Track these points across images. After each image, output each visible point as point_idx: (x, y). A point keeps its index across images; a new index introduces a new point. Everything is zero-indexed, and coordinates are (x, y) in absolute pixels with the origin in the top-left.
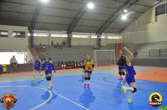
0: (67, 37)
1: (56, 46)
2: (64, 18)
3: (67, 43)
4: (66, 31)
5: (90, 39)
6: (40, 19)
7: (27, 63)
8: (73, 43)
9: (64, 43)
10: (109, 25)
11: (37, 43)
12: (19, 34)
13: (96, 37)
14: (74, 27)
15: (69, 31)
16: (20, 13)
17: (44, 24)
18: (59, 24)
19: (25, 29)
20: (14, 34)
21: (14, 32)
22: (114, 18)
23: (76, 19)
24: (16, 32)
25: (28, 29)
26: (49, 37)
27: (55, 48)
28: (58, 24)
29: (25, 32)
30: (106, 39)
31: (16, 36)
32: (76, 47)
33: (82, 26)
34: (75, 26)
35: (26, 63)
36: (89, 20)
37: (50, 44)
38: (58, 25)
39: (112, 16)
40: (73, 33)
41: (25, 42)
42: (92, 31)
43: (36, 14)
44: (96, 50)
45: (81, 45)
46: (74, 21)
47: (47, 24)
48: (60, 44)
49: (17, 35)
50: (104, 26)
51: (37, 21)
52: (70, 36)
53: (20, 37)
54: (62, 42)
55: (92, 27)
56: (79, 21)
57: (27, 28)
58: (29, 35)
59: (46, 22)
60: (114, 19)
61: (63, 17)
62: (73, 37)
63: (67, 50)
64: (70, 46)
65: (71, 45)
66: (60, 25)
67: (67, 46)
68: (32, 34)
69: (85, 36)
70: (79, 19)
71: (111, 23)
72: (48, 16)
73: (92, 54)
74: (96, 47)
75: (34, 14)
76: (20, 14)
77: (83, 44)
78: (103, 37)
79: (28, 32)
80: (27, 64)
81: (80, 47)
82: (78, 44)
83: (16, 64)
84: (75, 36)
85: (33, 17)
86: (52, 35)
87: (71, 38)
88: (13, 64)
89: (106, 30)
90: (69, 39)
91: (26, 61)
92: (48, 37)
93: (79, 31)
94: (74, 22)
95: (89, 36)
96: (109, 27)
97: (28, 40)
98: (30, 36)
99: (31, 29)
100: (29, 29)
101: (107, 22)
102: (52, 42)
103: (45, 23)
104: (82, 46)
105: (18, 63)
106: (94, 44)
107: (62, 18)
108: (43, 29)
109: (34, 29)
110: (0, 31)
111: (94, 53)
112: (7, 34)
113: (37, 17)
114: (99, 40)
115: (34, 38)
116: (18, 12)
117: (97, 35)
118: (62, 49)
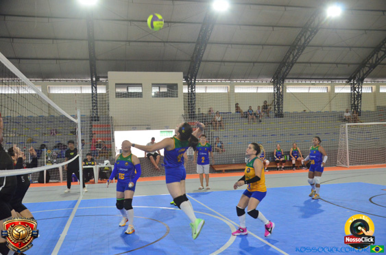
0: (272, 91)
1: (246, 115)
2: (265, 47)
3: (274, 107)
4: (269, 77)
5: (332, 96)
6: (211, 52)
8: (287, 108)
9: (265, 107)
10: (383, 57)
11: (202, 108)
12: (164, 90)
13: (347, 90)
14: (292, 66)
15: (279, 77)
16: (167, 42)
17: (219, 63)
18: (254, 62)
19: (177, 77)
20: (155, 90)
21: (154, 85)
23: (295, 47)
24: (159, 85)
25: (184, 77)
26: (231, 93)
27: (245, 120)
28: (251, 62)
29: (176, 85)
30: (376, 94)
31: (159, 95)
32: (295, 115)
33: (310, 63)
34: (293, 63)
36: (328, 46)
37: (233, 110)
38: (252, 64)
40: (287, 81)
41: (176, 109)
42: (338, 75)
43: (201, 42)
44: (347, 124)
45: (307, 111)
46: (291, 53)
47: (226, 64)
48: (255, 109)
49: (161, 91)
50: (370, 61)
51: (204, 58)
52: (281, 90)
53: (167, 97)
54: (262, 104)
55: (337, 64)
56: (303, 50)
57: (181, 74)
58: (185, 90)
59: (224, 59)
61: (265, 45)
62: (288, 91)
63: (272, 124)
64: (280, 115)
65: (284, 111)
66: (256, 64)
67: (272, 114)
68: (192, 89)
69: (318, 89)
70: (303, 48)
72: (229, 44)
73: (336, 133)
74: (348, 115)
75: (198, 43)
76: (167, 44)
77: (314, 108)
78: (366, 89)
79: (184, 84)
81: (305, 116)
82: (300, 110)
83: (158, 156)
84: (292, 89)
85: (196, 48)
86: (238, 90)
87: (282, 96)
88: (151, 157)
89: (374, 72)
90: (279, 97)
92: (228, 94)
93: (301, 77)
94: (291, 56)
95: (329, 87)
98: (188, 94)
99: (190, 79)
100: (186, 78)
101: (377, 49)
102: (237, 104)
103: (222, 61)
104: (310, 112)
106: (343, 107)
108: (216, 76)
109: (197, 76)
110: (128, 85)
111: (341, 130)
112: (141, 91)
113: (205, 49)
114: (356, 98)
115: (196, 97)
116: (164, 42)
117: (351, 84)
118: (260, 121)
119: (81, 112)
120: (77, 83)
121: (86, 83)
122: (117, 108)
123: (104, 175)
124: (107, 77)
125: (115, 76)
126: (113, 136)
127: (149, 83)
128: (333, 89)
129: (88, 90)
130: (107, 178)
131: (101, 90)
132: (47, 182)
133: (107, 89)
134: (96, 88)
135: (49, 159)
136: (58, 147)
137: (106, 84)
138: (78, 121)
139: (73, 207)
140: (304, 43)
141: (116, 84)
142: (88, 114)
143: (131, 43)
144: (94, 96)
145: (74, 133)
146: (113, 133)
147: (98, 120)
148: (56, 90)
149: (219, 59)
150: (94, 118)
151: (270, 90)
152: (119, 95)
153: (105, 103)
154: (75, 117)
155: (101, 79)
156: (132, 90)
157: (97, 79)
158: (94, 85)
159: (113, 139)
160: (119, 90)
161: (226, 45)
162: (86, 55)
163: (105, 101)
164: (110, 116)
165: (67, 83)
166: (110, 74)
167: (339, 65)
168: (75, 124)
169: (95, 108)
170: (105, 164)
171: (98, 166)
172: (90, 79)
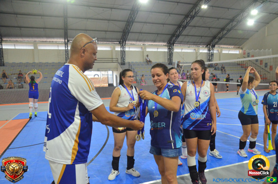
22: (234, 23)
39: (232, 20)
60: (235, 26)
71: (229, 31)
107: (162, 25)
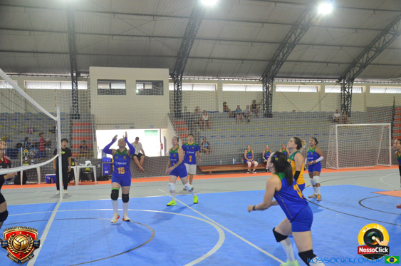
0: (261, 90)
1: (234, 115)
2: (254, 44)
3: (263, 107)
4: (258, 76)
5: (322, 96)
6: (199, 49)
7: (165, 154)
8: (277, 107)
9: (254, 106)
10: (373, 57)
11: (188, 107)
12: (149, 87)
13: (337, 90)
14: (281, 65)
15: (268, 76)
16: (153, 37)
17: (207, 60)
18: (242, 60)
19: (162, 74)
20: (140, 87)
21: (139, 82)
23: (285, 45)
24: (144, 82)
25: (170, 74)
26: (219, 92)
27: (233, 120)
29: (162, 82)
30: (366, 95)
31: (143, 92)
32: (284, 115)
33: (300, 61)
34: (282, 62)
35: (163, 155)
36: (319, 45)
37: (221, 110)
38: (241, 61)
40: (276, 80)
41: (162, 104)
42: (328, 74)
43: (189, 37)
44: (337, 125)
45: (297, 111)
46: (281, 51)
47: (214, 60)
48: (243, 109)
49: (146, 88)
50: (361, 61)
51: (191, 55)
52: (270, 89)
53: (152, 94)
55: (327, 63)
56: (293, 48)
57: (166, 71)
58: (171, 87)
59: (212, 56)
61: (254, 42)
62: (277, 90)
63: (261, 123)
64: (269, 115)
65: (273, 111)
66: (244, 62)
67: (261, 114)
68: (178, 86)
69: (308, 88)
70: (293, 45)
72: (217, 40)
73: (326, 134)
74: (338, 115)
75: (185, 38)
76: (153, 39)
77: (303, 108)
78: (356, 90)
79: (170, 81)
80: (165, 157)
81: (295, 116)
82: (289, 109)
83: (142, 157)
84: (282, 88)
85: (182, 45)
86: (226, 88)
87: (271, 95)
88: (135, 157)
89: (364, 72)
90: (268, 96)
91: (163, 151)
92: (216, 92)
93: (291, 76)
94: (281, 54)
95: (319, 87)
96: (374, 62)
97: (170, 100)
98: (175, 91)
99: (176, 77)
100: (172, 75)
101: (367, 49)
102: (225, 103)
103: (209, 58)
104: (300, 113)
105: (146, 155)
106: (332, 108)
108: (203, 73)
109: (184, 74)
110: (111, 82)
111: (331, 131)
112: (124, 88)
113: (192, 45)
114: (346, 98)
115: (183, 95)
116: (149, 37)
117: (341, 84)
118: (249, 121)
119: (61, 109)
120: (57, 79)
121: (66, 78)
122: (98, 105)
123: (85, 176)
124: (88, 73)
125: (96, 72)
126: (95, 135)
127: (133, 80)
128: (323, 89)
129: (67, 86)
130: (88, 180)
131: (82, 86)
132: (24, 183)
133: (89, 85)
134: (76, 84)
135: (26, 159)
136: (36, 146)
137: (87, 80)
138: (57, 119)
139: (53, 210)
140: (295, 41)
141: (98, 80)
142: (68, 111)
143: (115, 37)
144: (75, 92)
145: (54, 131)
146: (95, 132)
147: (79, 118)
148: (33, 86)
149: (206, 55)
150: (75, 116)
151: (259, 88)
152: (101, 92)
153: (87, 101)
154: (55, 115)
155: (82, 75)
156: (115, 87)
157: (78, 74)
158: (75, 80)
159: (95, 139)
160: (101, 87)
161: (214, 41)
162: (66, 49)
163: (87, 98)
164: (92, 114)
165: (45, 78)
166: (92, 69)
167: (329, 64)
168: (55, 122)
169: (76, 105)
170: (86, 164)
171: (79, 167)
172: (70, 75)
